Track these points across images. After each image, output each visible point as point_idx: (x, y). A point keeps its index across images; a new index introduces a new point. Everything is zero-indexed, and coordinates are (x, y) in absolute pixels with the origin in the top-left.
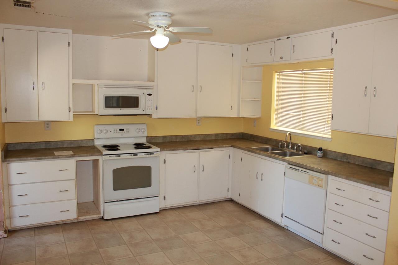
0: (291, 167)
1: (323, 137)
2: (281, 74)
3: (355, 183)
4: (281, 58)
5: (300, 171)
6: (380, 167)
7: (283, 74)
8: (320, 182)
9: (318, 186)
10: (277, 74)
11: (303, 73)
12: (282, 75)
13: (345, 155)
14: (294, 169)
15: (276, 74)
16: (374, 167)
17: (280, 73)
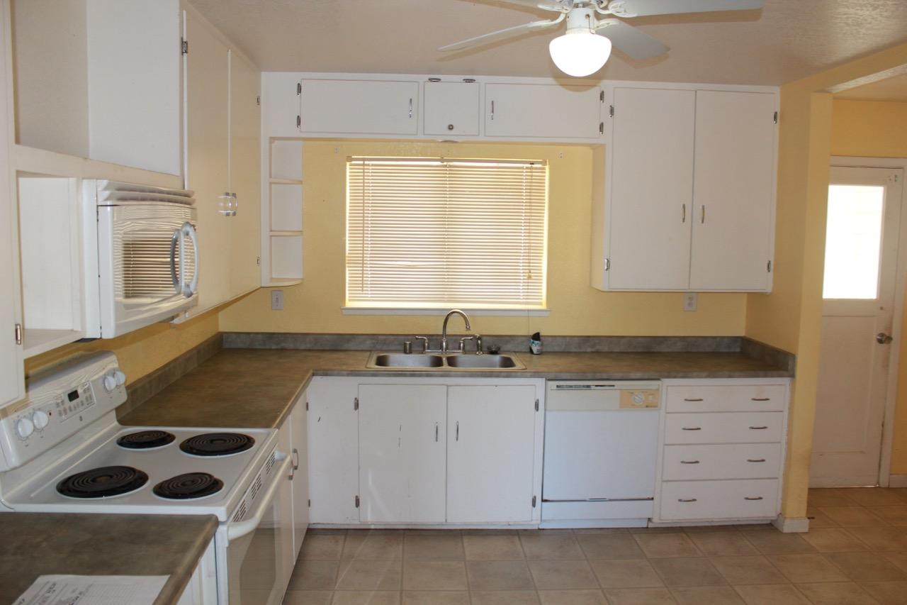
0: (557, 386)
1: (528, 310)
2: (368, 165)
3: (730, 379)
4: (451, 127)
5: (593, 388)
6: (664, 348)
7: (373, 165)
8: (651, 397)
9: (647, 406)
10: (351, 165)
11: (446, 166)
12: (371, 168)
13: (586, 339)
14: (571, 386)
15: (348, 163)
16: (652, 350)
17: (366, 162)
